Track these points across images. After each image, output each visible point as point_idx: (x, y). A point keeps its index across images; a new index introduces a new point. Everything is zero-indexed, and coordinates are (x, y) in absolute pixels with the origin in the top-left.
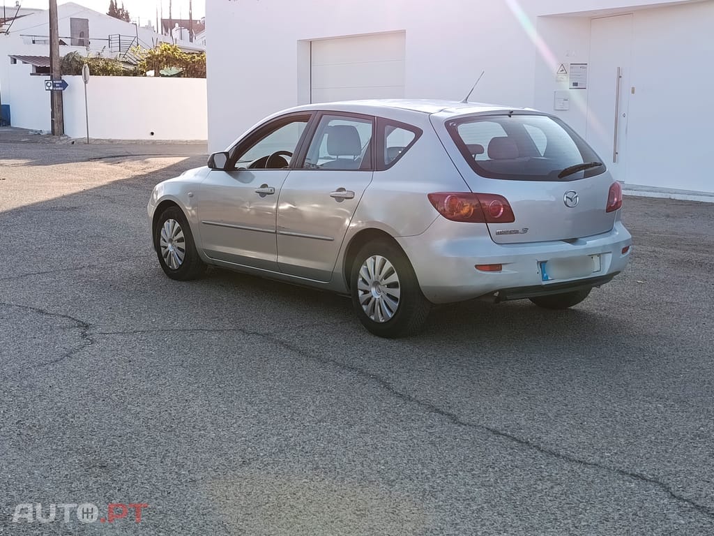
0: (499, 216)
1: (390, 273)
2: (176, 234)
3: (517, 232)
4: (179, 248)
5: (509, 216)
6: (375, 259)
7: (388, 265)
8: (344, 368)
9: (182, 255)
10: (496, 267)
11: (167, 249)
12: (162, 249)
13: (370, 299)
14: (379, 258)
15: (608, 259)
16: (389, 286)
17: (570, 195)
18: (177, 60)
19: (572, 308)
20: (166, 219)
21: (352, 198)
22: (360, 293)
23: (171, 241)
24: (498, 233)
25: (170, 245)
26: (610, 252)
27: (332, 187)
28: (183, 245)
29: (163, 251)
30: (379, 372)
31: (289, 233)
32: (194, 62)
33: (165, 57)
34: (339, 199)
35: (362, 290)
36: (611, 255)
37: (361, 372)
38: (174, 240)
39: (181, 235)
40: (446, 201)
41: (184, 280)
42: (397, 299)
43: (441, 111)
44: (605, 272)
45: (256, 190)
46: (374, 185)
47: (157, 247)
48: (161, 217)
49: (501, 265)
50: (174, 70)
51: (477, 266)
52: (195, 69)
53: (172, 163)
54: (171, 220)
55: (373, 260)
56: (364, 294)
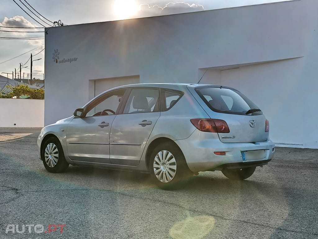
0: (222, 130)
1: (171, 158)
2: (54, 150)
3: (231, 138)
4: (55, 157)
5: (227, 130)
6: (163, 152)
7: (170, 154)
8: (155, 201)
9: (56, 160)
10: (223, 153)
11: (48, 158)
12: (46, 158)
13: (160, 171)
14: (165, 152)
15: (268, 152)
16: (171, 164)
17: (252, 122)
18: (28, 91)
19: (245, 180)
20: (49, 143)
21: (151, 124)
22: (155, 169)
23: (51, 153)
24: (223, 138)
25: (50, 156)
26: (269, 149)
27: (140, 120)
28: (57, 155)
29: (46, 159)
30: (174, 202)
31: (117, 144)
32: (36, 93)
33: (22, 90)
34: (144, 125)
35: (155, 168)
36: (269, 150)
37: (165, 202)
38: (52, 153)
39: (56, 150)
40: (199, 123)
41: (57, 173)
42: (175, 170)
43: (191, 85)
44: (267, 158)
45: (99, 125)
46: (162, 118)
47: (43, 157)
48: (46, 142)
49: (225, 152)
50: (26, 96)
51: (215, 153)
52: (36, 96)
53: (27, 135)
54: (51, 144)
55: (161, 153)
56: (157, 170)
